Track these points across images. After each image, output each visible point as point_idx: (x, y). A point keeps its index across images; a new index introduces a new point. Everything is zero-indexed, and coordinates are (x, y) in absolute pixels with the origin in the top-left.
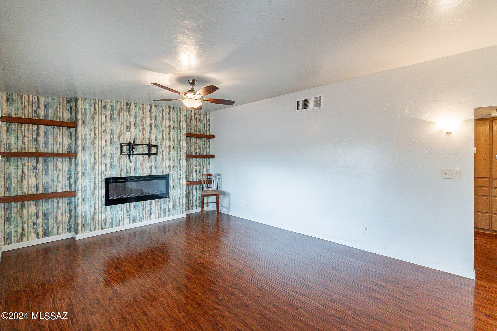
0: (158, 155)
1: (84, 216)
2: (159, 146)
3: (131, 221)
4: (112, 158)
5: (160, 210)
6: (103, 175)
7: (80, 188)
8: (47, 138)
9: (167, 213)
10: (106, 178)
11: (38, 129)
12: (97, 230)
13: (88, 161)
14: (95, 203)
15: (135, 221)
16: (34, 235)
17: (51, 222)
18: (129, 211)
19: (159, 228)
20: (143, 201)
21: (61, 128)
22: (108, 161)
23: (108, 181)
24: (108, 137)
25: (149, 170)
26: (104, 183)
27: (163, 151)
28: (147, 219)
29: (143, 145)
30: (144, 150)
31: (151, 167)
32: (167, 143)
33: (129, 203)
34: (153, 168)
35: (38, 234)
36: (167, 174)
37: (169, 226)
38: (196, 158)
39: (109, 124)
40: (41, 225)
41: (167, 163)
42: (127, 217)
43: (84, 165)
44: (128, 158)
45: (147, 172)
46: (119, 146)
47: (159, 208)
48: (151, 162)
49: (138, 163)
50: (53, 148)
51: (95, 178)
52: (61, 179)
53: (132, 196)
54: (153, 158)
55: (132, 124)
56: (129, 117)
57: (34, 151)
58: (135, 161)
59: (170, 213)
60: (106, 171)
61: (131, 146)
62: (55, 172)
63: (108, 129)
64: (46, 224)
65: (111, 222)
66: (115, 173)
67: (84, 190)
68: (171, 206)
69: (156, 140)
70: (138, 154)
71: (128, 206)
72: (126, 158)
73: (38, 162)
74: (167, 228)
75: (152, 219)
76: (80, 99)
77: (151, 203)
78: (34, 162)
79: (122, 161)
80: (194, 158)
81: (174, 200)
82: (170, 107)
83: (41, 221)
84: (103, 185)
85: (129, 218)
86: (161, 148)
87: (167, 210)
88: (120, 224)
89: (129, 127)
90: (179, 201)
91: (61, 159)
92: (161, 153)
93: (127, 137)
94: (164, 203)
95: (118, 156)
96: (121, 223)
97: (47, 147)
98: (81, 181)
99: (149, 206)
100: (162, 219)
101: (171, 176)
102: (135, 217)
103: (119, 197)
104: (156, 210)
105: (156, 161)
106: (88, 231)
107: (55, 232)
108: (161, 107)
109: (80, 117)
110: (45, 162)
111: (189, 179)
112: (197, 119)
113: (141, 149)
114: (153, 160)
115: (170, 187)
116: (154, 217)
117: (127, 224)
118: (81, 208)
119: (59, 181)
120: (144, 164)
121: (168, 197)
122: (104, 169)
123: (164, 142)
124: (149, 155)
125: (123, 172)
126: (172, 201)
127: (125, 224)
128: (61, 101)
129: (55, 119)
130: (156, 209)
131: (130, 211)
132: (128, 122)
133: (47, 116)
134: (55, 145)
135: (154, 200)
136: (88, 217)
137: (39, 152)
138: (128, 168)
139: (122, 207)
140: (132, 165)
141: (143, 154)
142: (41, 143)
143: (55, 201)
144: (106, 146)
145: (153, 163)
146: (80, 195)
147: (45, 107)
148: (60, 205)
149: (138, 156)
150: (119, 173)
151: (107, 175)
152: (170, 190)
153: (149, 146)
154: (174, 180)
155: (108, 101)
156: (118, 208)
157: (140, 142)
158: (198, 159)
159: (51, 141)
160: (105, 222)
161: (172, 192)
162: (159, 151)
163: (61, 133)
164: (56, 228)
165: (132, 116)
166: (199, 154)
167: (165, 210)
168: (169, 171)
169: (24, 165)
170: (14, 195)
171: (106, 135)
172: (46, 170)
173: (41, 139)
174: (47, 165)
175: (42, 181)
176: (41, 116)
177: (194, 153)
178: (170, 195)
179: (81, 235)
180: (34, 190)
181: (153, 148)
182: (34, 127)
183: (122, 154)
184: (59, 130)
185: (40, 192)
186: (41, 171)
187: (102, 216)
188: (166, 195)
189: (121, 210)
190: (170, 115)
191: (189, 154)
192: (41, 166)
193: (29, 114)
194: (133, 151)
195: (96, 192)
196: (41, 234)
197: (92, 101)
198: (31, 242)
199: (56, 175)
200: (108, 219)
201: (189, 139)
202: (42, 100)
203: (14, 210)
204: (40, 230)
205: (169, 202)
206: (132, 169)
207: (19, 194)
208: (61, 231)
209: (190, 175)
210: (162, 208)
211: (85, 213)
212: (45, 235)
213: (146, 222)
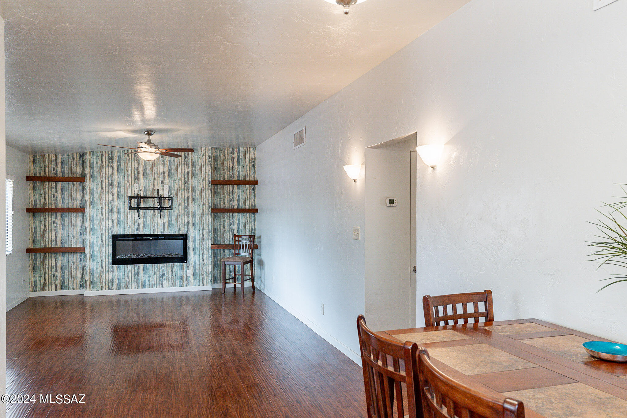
0: (172, 209)
1: (92, 273)
2: (174, 198)
3: (140, 285)
4: (119, 213)
5: (174, 277)
6: (110, 231)
7: (88, 244)
8: (63, 194)
9: (185, 283)
10: (113, 235)
11: (56, 185)
12: (104, 289)
13: (95, 217)
14: (102, 261)
15: (144, 286)
16: (53, 286)
17: (66, 276)
18: (137, 274)
19: (174, 298)
20: (154, 264)
21: (75, 183)
22: (115, 217)
23: (116, 238)
24: (115, 191)
25: (162, 227)
26: (111, 240)
27: (179, 205)
28: (158, 286)
29: (153, 198)
30: (154, 203)
31: (164, 223)
32: (185, 194)
33: (137, 265)
34: (166, 225)
35: (56, 286)
36: (184, 232)
37: (187, 298)
38: (232, 213)
39: (115, 176)
40: (58, 278)
41: (185, 219)
42: (135, 280)
43: (92, 220)
44: (136, 214)
45: (159, 230)
46: (127, 200)
47: (174, 275)
48: (164, 217)
49: (148, 218)
50: (68, 204)
51: (102, 235)
52: (74, 235)
53: (142, 257)
54: (166, 214)
55: (141, 174)
56: (137, 166)
57: (53, 207)
58: (145, 217)
59: (188, 282)
60: (113, 227)
61: (139, 198)
62: (70, 227)
63: (115, 182)
64: (63, 277)
65: (118, 284)
66: (122, 229)
67: (92, 247)
68: (189, 273)
69: (170, 191)
70: (147, 209)
71: (136, 268)
72: (135, 212)
73: (56, 217)
74: (185, 300)
75: (165, 287)
76: (88, 153)
77: (163, 267)
78: (53, 217)
79: (130, 216)
80: (228, 213)
81: (194, 266)
83: (58, 274)
84: (110, 242)
85: (138, 282)
86: (176, 200)
87: (184, 279)
88: (127, 287)
89: (137, 178)
90: (201, 269)
91: (74, 214)
92: (177, 207)
93: (135, 190)
94: (181, 269)
95: (126, 212)
96: (129, 286)
97: (63, 203)
98: (88, 236)
99: (161, 270)
100: (177, 289)
101: (191, 236)
102: (145, 282)
103: (127, 257)
104: (170, 277)
105: (170, 216)
106: (95, 289)
107: (70, 287)
109: (88, 171)
110: (62, 217)
111: (222, 242)
112: (233, 159)
113: (152, 203)
114: (166, 216)
115: (189, 249)
116: (167, 285)
117: (135, 287)
118: (89, 264)
119: (73, 237)
120: (155, 220)
121: (186, 262)
122: (111, 225)
123: (180, 194)
124: (161, 209)
125: (130, 229)
126: (191, 268)
127: (133, 288)
128: (75, 156)
129: (70, 176)
130: (170, 275)
131: (139, 273)
132: (136, 172)
133: (63, 172)
134: (70, 201)
135: (168, 264)
136: (96, 275)
137: (57, 207)
138: (136, 224)
139: (130, 268)
140: (141, 221)
141: (154, 209)
142: (58, 199)
143: (70, 256)
144: (113, 200)
145: (166, 219)
146: (88, 251)
147: (62, 163)
148: (75, 261)
149: (147, 210)
150: (126, 229)
151: (113, 231)
152: (189, 254)
153: (160, 199)
154: (194, 241)
155: (115, 151)
156: (126, 269)
157: (150, 194)
158: (236, 214)
159: (66, 197)
160: (113, 283)
161: (191, 256)
162: (173, 204)
163: (75, 188)
164: (70, 282)
165: (140, 165)
166: (238, 207)
167: (182, 278)
168: (187, 230)
169: (45, 220)
170: (38, 246)
171: (113, 188)
172: (63, 225)
173: (58, 195)
174: (64, 220)
175: (59, 236)
176: (58, 173)
177: (229, 206)
178: (188, 260)
179: (89, 293)
180: (53, 243)
181: (166, 201)
182: (53, 184)
183: (130, 209)
184: (73, 185)
185: (58, 246)
186: (58, 226)
187: (109, 276)
188: (183, 259)
189: (129, 271)
190: (188, 159)
191: (222, 207)
192: (58, 221)
193: (49, 172)
194: (142, 205)
195: (103, 250)
196: (59, 287)
197: (99, 153)
198: (51, 292)
199: (70, 230)
200: (115, 279)
201: (221, 187)
202: (59, 157)
203: (38, 261)
204: (58, 282)
205: (188, 268)
206: (141, 226)
207: (42, 246)
208: (75, 287)
209: (222, 235)
210: (178, 275)
211: (93, 270)
212: (62, 288)
213: (158, 290)
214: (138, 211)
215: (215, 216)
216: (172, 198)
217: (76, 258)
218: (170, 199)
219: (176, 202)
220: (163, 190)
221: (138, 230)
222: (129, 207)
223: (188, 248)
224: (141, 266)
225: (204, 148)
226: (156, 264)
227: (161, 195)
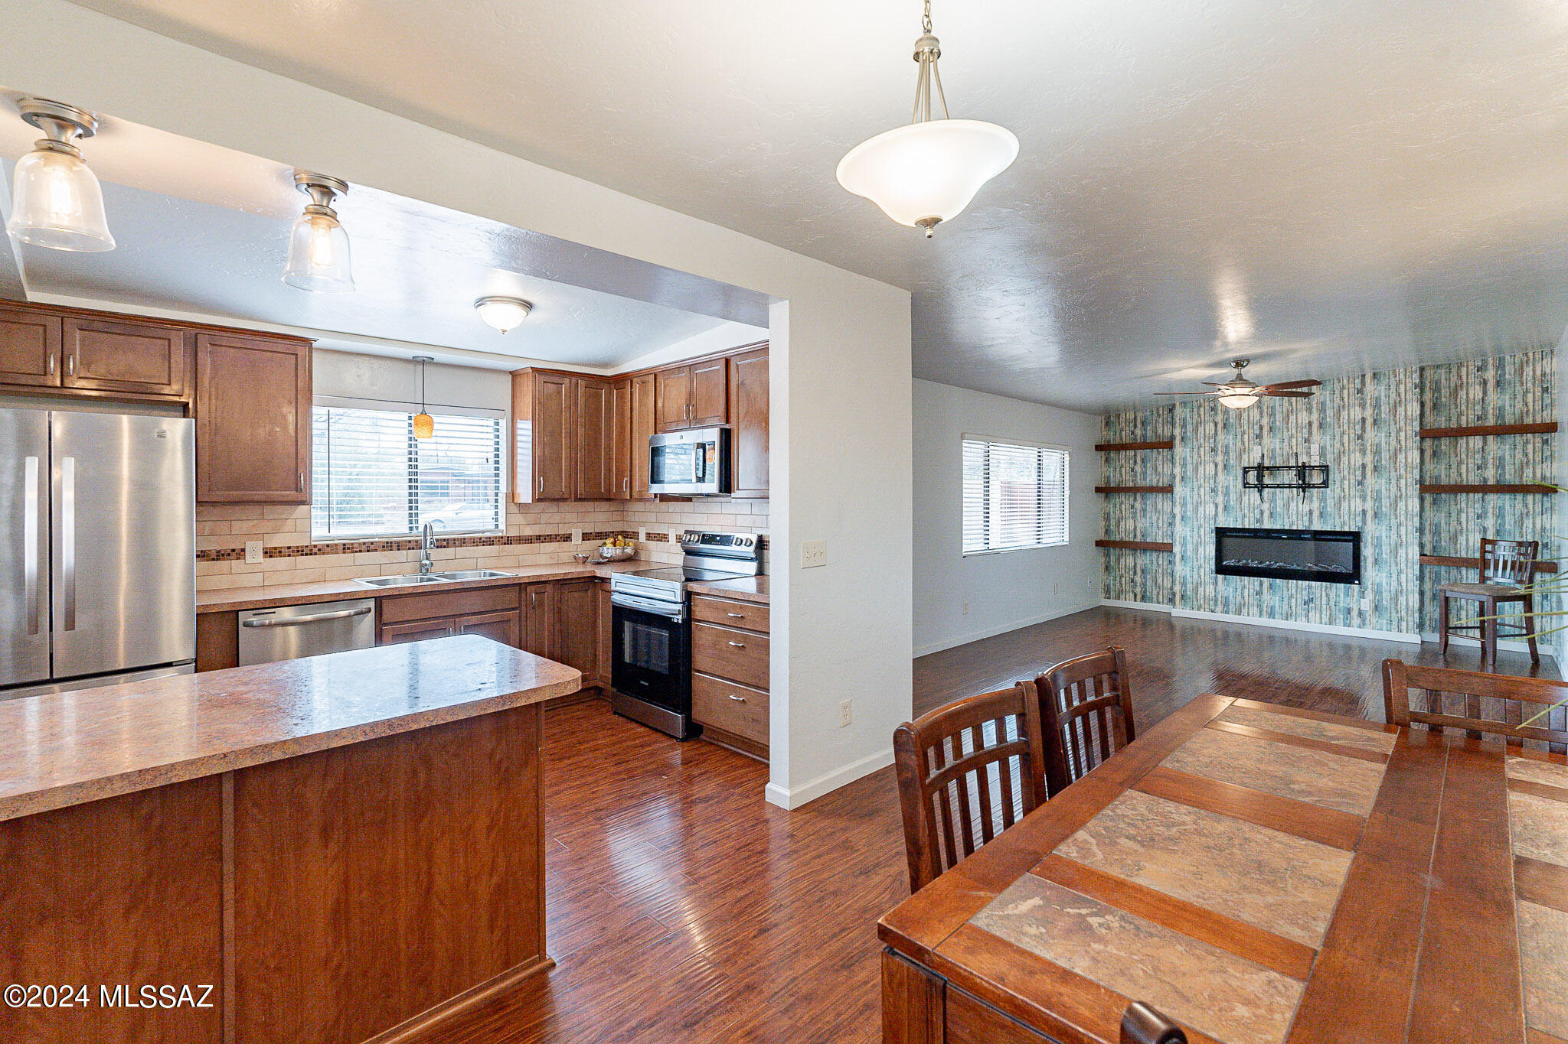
0: (1328, 487)
1: (1184, 584)
2: (1331, 468)
3: (1264, 612)
4: (1227, 494)
5: (1333, 608)
6: (1212, 522)
7: (1178, 540)
8: (1145, 467)
9: (1356, 621)
10: (1217, 528)
11: (1135, 455)
12: (1202, 610)
13: (1189, 499)
14: (1200, 567)
15: (1272, 615)
16: (1132, 595)
17: (1149, 583)
18: (1259, 593)
19: (1331, 646)
20: (1291, 581)
21: (1161, 450)
22: (1220, 499)
23: (1221, 533)
24: (1220, 459)
25: (1306, 519)
26: (1214, 535)
27: (1343, 479)
28: (1299, 619)
29: (1290, 468)
30: (1290, 477)
31: (1311, 511)
32: (1357, 459)
33: (1259, 578)
34: (1316, 514)
35: (1135, 595)
36: (1353, 529)
37: (1363, 651)
38: (1481, 495)
39: (1221, 436)
40: (1138, 585)
41: (1357, 505)
42: (1255, 603)
43: (1184, 505)
44: (1257, 495)
45: (1300, 522)
46: (1240, 473)
47: (1332, 603)
48: (1311, 501)
49: (1279, 503)
50: (1151, 480)
51: (1200, 527)
52: (1161, 525)
53: (1268, 566)
54: (1315, 494)
55: (1266, 429)
56: (1258, 417)
57: (1131, 485)
58: (1273, 500)
59: (1364, 621)
60: (1216, 515)
61: (1260, 469)
62: (1154, 513)
63: (1220, 446)
64: (1144, 585)
65: (1226, 604)
66: (1232, 519)
67: (1184, 544)
68: (1366, 604)
69: (1322, 454)
70: (1278, 486)
71: (1257, 584)
72: (1254, 494)
73: (1135, 499)
74: (1356, 653)
75: (1313, 622)
76: (1179, 404)
77: (1310, 587)
78: (1132, 499)
79: (1245, 499)
81: (1378, 592)
82: (1363, 376)
83: (1138, 579)
84: (1211, 539)
85: (1259, 606)
86: (1336, 471)
87: (1355, 613)
88: (1241, 611)
89: (1259, 436)
90: (1395, 599)
91: (1161, 495)
92: (1338, 482)
93: (1254, 459)
94: (1347, 595)
95: (1238, 491)
96: (1245, 611)
97: (1145, 479)
98: (1179, 528)
99: (1305, 593)
100: (1339, 630)
101: (1369, 537)
102: (1272, 608)
103: (1240, 564)
104: (1324, 607)
105: (1323, 500)
106: (1188, 608)
107: (1155, 599)
108: (1336, 381)
109: (1177, 432)
110: (1143, 499)
112: (1484, 383)
113: (1286, 477)
114: (1315, 499)
115: (1365, 560)
116: (1318, 619)
117: (1255, 615)
118: (1179, 568)
119: (1158, 528)
120: (1293, 505)
121: (1359, 584)
122: (1214, 513)
123: (1345, 459)
124: (1305, 487)
125: (1247, 520)
126: (1369, 595)
127: (1251, 614)
128: (1161, 412)
129: (1154, 440)
130: (1324, 602)
131: (1262, 592)
132: (1257, 427)
133: (1144, 436)
134: (1154, 476)
135: (1319, 583)
136: (1189, 586)
137: (1137, 485)
138: (1257, 512)
139: (1246, 583)
140: (1266, 506)
141: (1290, 486)
142: (1138, 474)
143: (1155, 555)
144: (1216, 474)
145: (1315, 505)
146: (1177, 549)
147: (1143, 423)
148: (1161, 562)
149: (1278, 489)
150: (1239, 520)
151: (1218, 522)
152: (1365, 569)
153: (1302, 470)
154: (1378, 545)
156: (1239, 583)
157: (1283, 462)
158: (1492, 497)
159: (1149, 471)
160: (1216, 602)
161: (1369, 572)
162: (1331, 478)
163: (1161, 458)
164: (1155, 592)
165: (1265, 414)
166: (1498, 481)
167: (1349, 611)
168: (1360, 524)
169: (1121, 503)
170: (1112, 539)
171: (1216, 455)
172: (1144, 510)
173: (1138, 469)
174: (1145, 504)
175: (1139, 525)
176: (1138, 437)
177: (1473, 479)
178: (1363, 580)
179: (1178, 611)
180: (1132, 535)
181: (1315, 472)
182: (1132, 453)
183: (1245, 487)
184: (1159, 453)
185: (1138, 540)
186: (1138, 511)
187: (1210, 590)
188: (1353, 576)
189: (1244, 587)
190: (1362, 394)
191: (1452, 482)
192: (1138, 505)
193: (1127, 439)
194: (1267, 480)
195: (1201, 550)
196: (1139, 597)
197: (1195, 403)
198: (1128, 603)
199: (1155, 518)
200: (1219, 596)
201: (1450, 443)
202: (1140, 415)
203: (1112, 558)
204: (1138, 590)
205: (1362, 595)
206: (1266, 514)
207: (1118, 539)
208: (1161, 600)
209: (1454, 538)
210: (1341, 605)
211: (1184, 578)
212: (1144, 599)
213: (1298, 625)
214: (1260, 492)
215: (1434, 500)
216: (1328, 466)
217: (1162, 558)
218: (1324, 469)
219: (1337, 474)
220: (1309, 454)
221: (1260, 521)
222: (1245, 484)
223: (1362, 558)
224: (1266, 581)
225: (1402, 370)
226: (1295, 581)
227: (1304, 463)
